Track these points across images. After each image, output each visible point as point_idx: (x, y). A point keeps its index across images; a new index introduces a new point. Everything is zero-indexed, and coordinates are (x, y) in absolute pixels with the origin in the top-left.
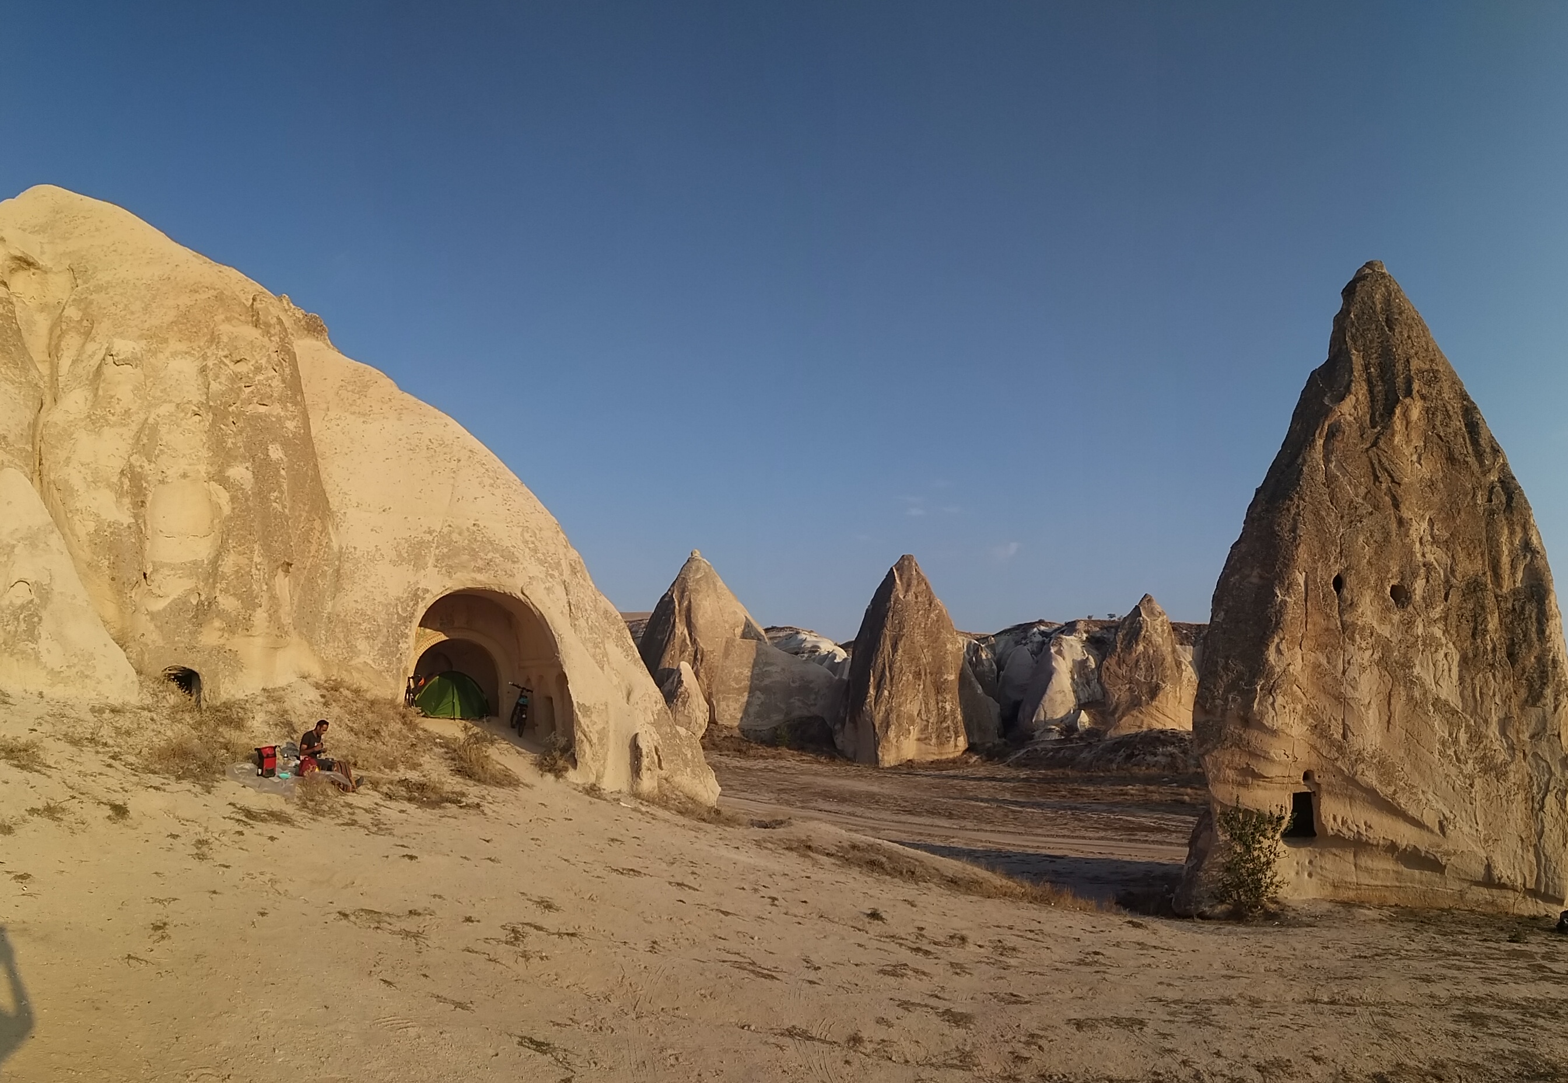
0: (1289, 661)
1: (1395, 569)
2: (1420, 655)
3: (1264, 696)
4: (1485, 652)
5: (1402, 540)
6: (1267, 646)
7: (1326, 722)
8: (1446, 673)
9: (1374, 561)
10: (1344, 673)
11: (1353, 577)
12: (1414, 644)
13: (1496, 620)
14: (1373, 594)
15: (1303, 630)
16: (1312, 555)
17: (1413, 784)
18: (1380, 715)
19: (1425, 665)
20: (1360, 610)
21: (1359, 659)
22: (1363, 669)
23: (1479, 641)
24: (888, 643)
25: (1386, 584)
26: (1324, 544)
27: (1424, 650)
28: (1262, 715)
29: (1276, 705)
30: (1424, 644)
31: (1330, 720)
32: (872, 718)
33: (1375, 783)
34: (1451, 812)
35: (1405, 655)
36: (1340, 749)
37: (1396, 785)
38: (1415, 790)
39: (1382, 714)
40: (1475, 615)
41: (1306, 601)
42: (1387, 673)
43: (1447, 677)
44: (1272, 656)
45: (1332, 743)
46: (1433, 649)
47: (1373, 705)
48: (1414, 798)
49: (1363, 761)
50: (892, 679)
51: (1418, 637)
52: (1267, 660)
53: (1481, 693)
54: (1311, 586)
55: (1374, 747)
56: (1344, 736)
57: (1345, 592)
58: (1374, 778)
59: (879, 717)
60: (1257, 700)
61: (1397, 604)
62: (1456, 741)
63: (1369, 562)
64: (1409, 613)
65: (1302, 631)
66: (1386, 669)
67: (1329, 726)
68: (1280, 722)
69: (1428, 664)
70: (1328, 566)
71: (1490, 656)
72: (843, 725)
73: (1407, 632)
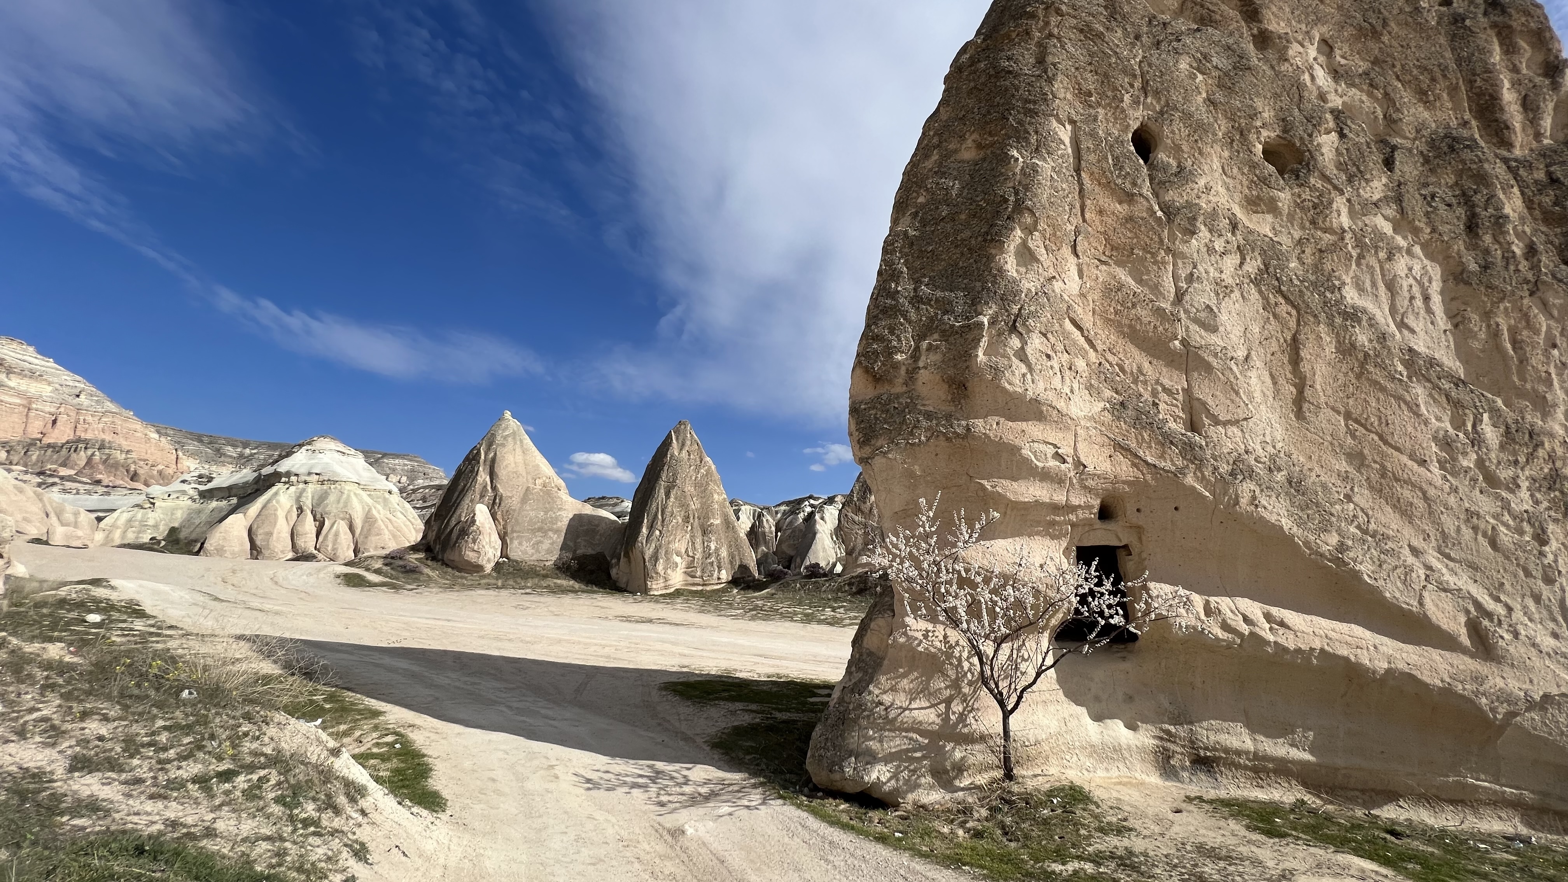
0: (1052, 272)
1: (1268, 114)
2: (1354, 266)
3: (999, 335)
4: (1509, 257)
5: (1272, 67)
6: (1000, 245)
7: (1147, 396)
8: (1419, 303)
9: (1219, 96)
10: (1179, 297)
11: (1177, 125)
12: (1337, 247)
13: (1518, 202)
14: (1226, 154)
15: (1077, 220)
16: (1083, 95)
17: (1382, 530)
18: (1275, 383)
19: (1368, 285)
20: (1202, 182)
21: (1211, 270)
22: (1223, 290)
23: (1488, 239)
24: (662, 491)
25: (1252, 137)
26: (1106, 75)
27: (1361, 257)
28: (997, 371)
29: (1029, 350)
30: (1359, 243)
31: (1154, 394)
32: (643, 554)
33: (1286, 524)
34: (1497, 600)
35: (1317, 268)
36: (1189, 451)
37: (1339, 532)
38: (1390, 545)
39: (1281, 381)
40: (1464, 194)
41: (1078, 170)
42: (1281, 300)
43: (1422, 312)
44: (1010, 263)
45: (1167, 440)
46: (1382, 255)
47: (1257, 361)
48: (1393, 562)
49: (1250, 474)
50: (663, 521)
51: (1344, 231)
52: (1001, 270)
53: (1514, 342)
54: (1087, 143)
55: (1269, 448)
56: (1193, 426)
57: (1161, 156)
58: (1283, 512)
59: (649, 552)
60: (984, 342)
61: (1281, 172)
62: (1477, 440)
63: (1210, 102)
64: (1313, 189)
65: (1074, 221)
66: (1280, 292)
67: (1155, 404)
68: (1041, 385)
69: (1374, 284)
70: (1119, 114)
71: (1524, 265)
72: (619, 560)
73: (1313, 222)
